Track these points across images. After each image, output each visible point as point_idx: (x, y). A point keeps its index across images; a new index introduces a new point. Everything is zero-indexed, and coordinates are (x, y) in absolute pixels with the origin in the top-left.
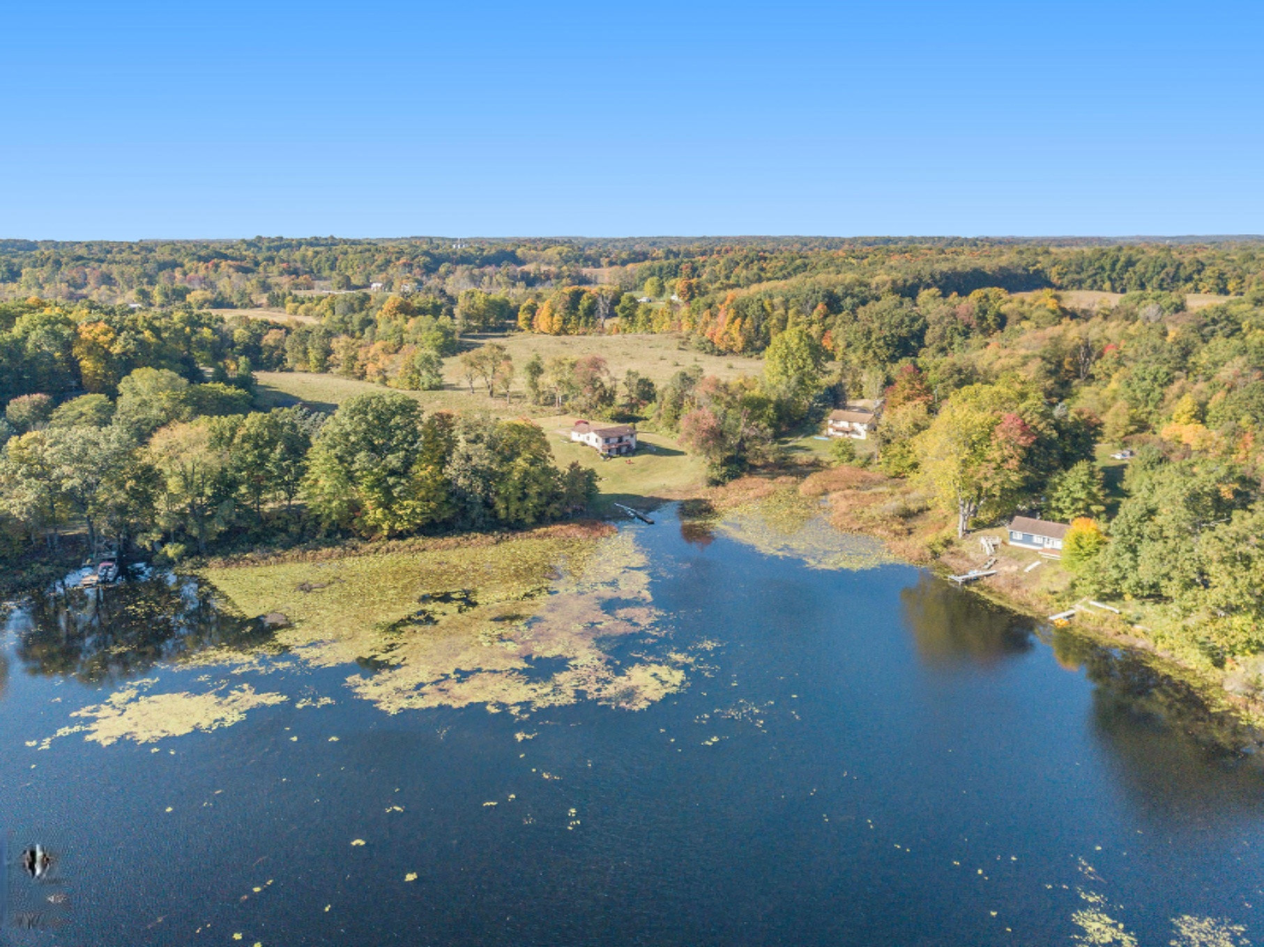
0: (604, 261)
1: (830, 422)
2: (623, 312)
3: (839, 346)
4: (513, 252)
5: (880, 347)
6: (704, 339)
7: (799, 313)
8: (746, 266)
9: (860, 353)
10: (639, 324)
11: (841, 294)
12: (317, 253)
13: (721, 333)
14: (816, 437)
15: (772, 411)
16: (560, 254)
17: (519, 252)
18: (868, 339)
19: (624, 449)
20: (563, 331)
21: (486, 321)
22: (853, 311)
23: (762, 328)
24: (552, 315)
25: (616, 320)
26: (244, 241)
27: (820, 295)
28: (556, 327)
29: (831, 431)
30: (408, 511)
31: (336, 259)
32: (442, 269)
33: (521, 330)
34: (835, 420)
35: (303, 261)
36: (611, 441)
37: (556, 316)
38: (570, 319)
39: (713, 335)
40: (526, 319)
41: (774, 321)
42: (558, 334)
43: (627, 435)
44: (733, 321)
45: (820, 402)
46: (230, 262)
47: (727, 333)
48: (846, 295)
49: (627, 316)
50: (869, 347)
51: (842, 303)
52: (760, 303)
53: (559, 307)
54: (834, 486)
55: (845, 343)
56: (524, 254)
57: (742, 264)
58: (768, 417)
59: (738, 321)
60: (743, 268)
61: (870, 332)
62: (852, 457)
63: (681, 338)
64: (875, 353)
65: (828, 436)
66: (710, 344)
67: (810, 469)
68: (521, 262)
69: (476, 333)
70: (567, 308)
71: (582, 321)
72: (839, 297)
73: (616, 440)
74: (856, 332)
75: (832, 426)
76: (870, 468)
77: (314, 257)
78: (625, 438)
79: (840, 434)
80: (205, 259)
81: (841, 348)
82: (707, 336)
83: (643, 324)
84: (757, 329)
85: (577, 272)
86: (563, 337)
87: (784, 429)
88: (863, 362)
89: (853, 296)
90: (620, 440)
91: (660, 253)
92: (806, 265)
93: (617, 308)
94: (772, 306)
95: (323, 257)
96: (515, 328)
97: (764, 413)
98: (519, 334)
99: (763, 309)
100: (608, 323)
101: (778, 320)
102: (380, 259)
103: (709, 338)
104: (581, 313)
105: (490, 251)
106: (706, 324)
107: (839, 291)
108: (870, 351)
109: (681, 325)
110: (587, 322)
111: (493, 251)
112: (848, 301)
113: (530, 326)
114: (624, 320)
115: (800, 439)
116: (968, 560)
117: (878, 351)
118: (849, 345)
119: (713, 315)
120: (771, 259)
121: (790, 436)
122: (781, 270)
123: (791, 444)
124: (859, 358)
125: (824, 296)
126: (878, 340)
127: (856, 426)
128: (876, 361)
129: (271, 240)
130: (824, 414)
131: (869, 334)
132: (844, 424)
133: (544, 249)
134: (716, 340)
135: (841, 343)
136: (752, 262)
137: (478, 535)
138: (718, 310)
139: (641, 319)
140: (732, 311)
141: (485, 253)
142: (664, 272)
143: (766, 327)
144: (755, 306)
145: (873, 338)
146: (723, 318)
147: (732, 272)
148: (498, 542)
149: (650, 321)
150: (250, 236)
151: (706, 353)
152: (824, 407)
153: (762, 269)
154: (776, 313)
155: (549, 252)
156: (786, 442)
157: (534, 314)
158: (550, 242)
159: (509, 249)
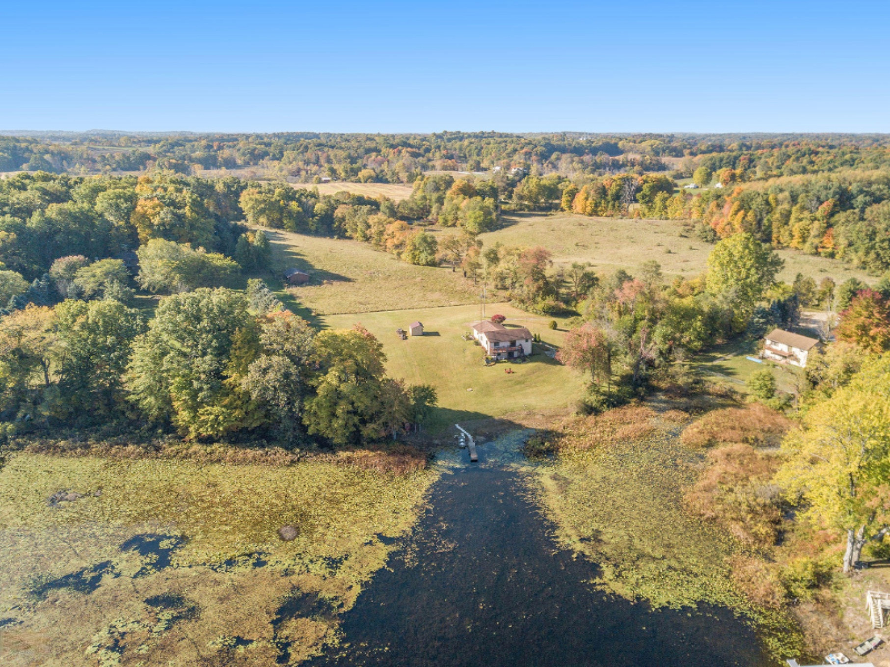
0: (686, 152)
1: (768, 342)
2: (643, 198)
3: (840, 245)
4: (616, 144)
5: (883, 249)
6: (707, 228)
7: (803, 208)
8: (797, 159)
9: (861, 253)
10: (657, 209)
11: (855, 192)
12: (471, 143)
13: (724, 223)
14: (750, 358)
15: (699, 324)
16: (652, 146)
17: (620, 144)
18: (871, 239)
19: (516, 354)
20: (594, 213)
21: (536, 201)
22: (863, 211)
23: (765, 221)
24: (587, 199)
25: (637, 206)
26: (435, 134)
27: (832, 191)
28: (589, 209)
29: (768, 353)
30: (212, 417)
31: (482, 148)
32: (554, 156)
33: (563, 210)
34: (774, 342)
35: (461, 149)
36: (501, 344)
37: (590, 200)
38: (600, 203)
39: (716, 224)
40: (568, 201)
41: (777, 215)
42: (591, 215)
43: (522, 338)
44: (736, 213)
45: (762, 317)
46: (409, 149)
47: (729, 224)
48: (861, 192)
49: (647, 203)
50: (873, 247)
51: (853, 202)
52: (765, 197)
53: (592, 193)
54: (727, 435)
55: (846, 242)
56: (623, 146)
57: (793, 157)
58: (695, 329)
59: (742, 212)
60: (794, 161)
61: (874, 233)
62: (770, 393)
63: (686, 225)
64: (878, 255)
65: (763, 358)
66: (712, 233)
67: (720, 401)
68: (621, 152)
69: (526, 212)
70: (599, 193)
71: (610, 205)
72: (852, 195)
73: (508, 344)
74: (859, 232)
75: (769, 349)
76: (788, 411)
77: (468, 146)
78: (518, 343)
79: (777, 357)
80: (393, 146)
81: (842, 246)
82: (712, 226)
83: (660, 211)
84: (759, 222)
85: (658, 160)
86: (594, 218)
87: (719, 341)
88: (864, 262)
89: (867, 194)
90: (513, 344)
91: (735, 145)
92: (854, 160)
93: (638, 195)
94: (776, 200)
95: (473, 146)
96: (557, 207)
97: (691, 325)
98: (560, 213)
99: (767, 203)
100: (632, 207)
101: (781, 214)
102: (510, 148)
103: (713, 227)
104: (609, 198)
105: (597, 144)
106: (712, 214)
107: (853, 188)
108: (873, 252)
109: (691, 214)
110: (614, 206)
111: (600, 143)
112: (861, 198)
113: (570, 207)
114: (644, 206)
115: (730, 357)
116: (839, 625)
117: (881, 252)
118: (850, 244)
119: (719, 206)
120: (823, 153)
121: (722, 352)
122: (829, 163)
123: (716, 363)
124: (860, 259)
125: (835, 193)
126: (883, 241)
127: (796, 351)
128: (878, 263)
129: (452, 133)
130: (765, 331)
131: (872, 236)
132: (782, 347)
133: (640, 142)
134: (717, 230)
135: (843, 242)
136: (804, 155)
137: (281, 450)
138: (725, 201)
139: (658, 205)
140: (737, 203)
141: (593, 145)
142: (724, 162)
143: (768, 220)
144: (759, 200)
145: (877, 239)
146: (729, 209)
147: (783, 164)
148: (293, 463)
149: (666, 207)
150: (439, 131)
151: (707, 241)
152: (768, 322)
153: (812, 163)
154: (780, 207)
155: (644, 144)
156: (714, 359)
157: (574, 198)
158: (644, 137)
159: (613, 141)
